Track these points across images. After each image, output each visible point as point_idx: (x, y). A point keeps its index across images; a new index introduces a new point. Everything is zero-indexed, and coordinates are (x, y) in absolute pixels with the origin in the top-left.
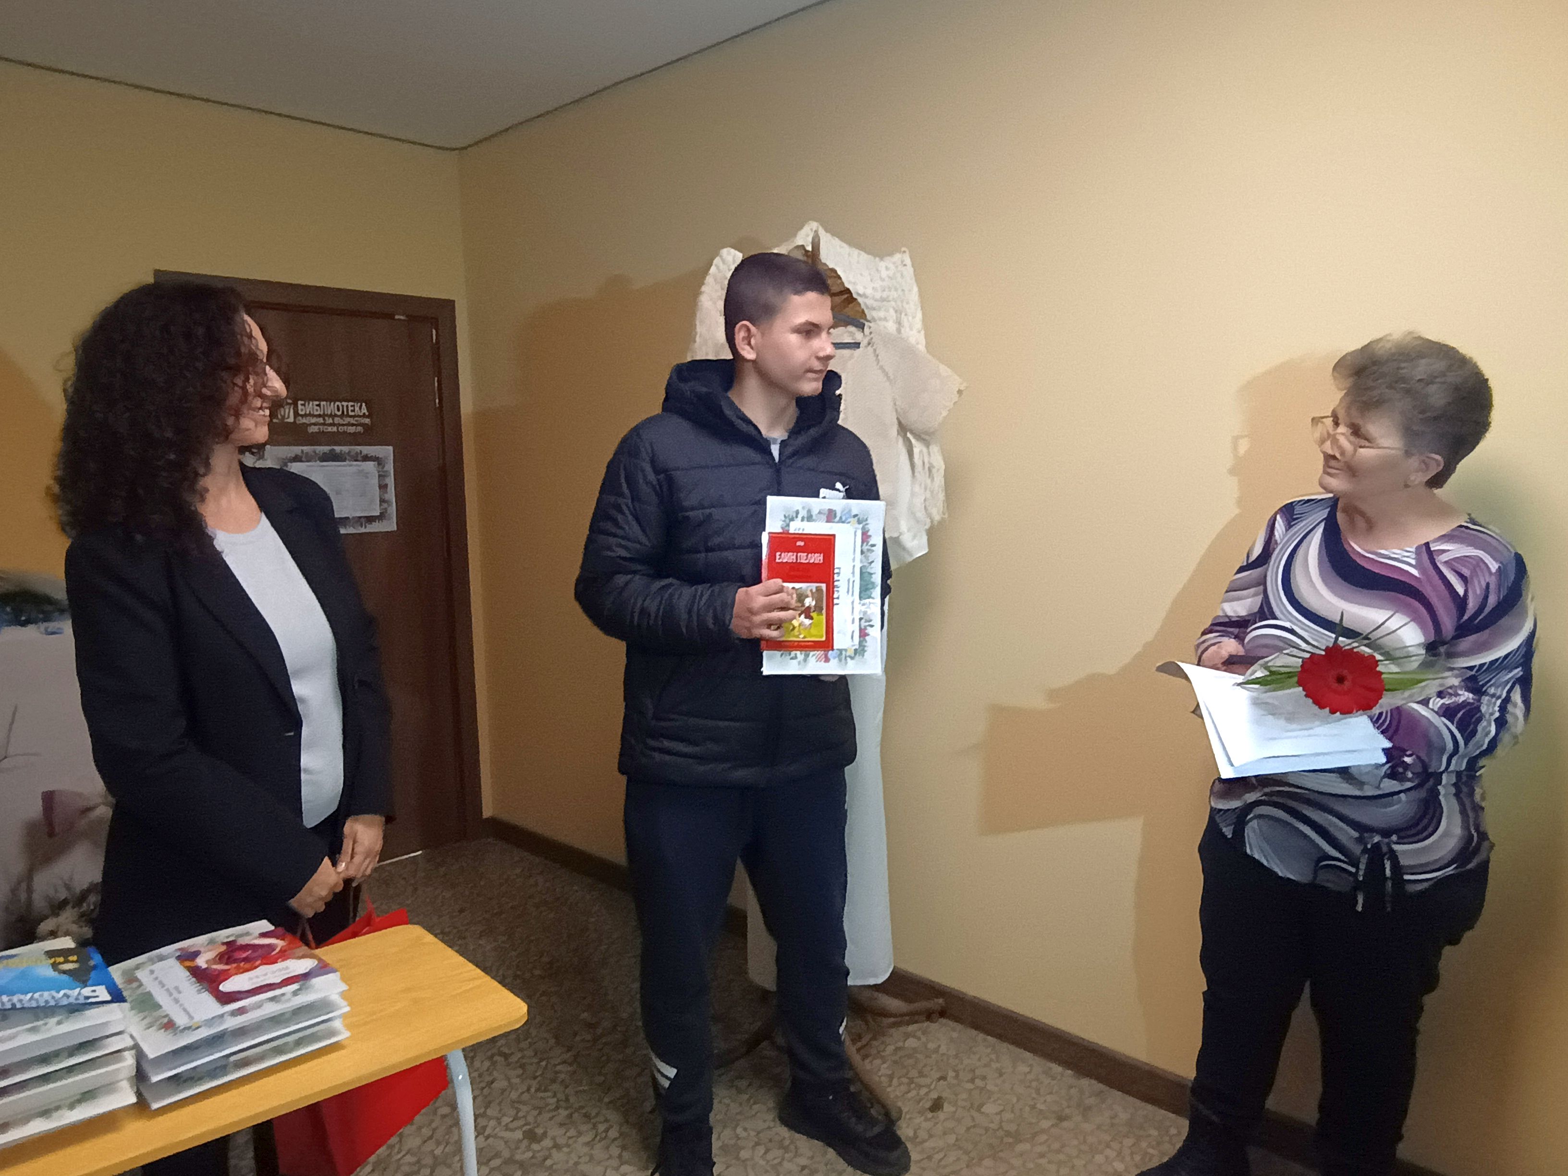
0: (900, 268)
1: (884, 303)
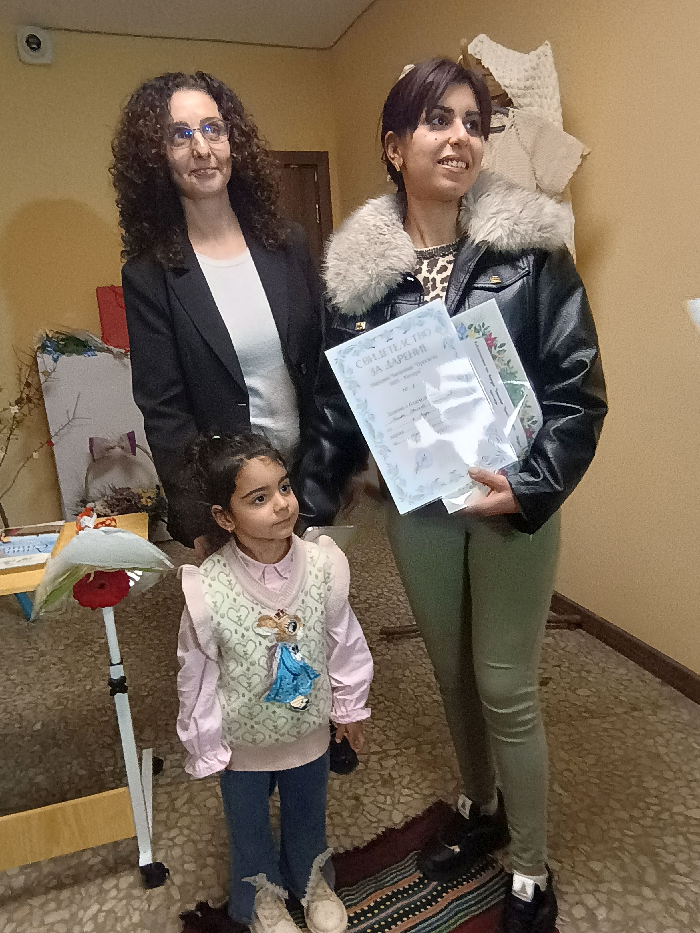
0: (543, 58)
1: (529, 91)
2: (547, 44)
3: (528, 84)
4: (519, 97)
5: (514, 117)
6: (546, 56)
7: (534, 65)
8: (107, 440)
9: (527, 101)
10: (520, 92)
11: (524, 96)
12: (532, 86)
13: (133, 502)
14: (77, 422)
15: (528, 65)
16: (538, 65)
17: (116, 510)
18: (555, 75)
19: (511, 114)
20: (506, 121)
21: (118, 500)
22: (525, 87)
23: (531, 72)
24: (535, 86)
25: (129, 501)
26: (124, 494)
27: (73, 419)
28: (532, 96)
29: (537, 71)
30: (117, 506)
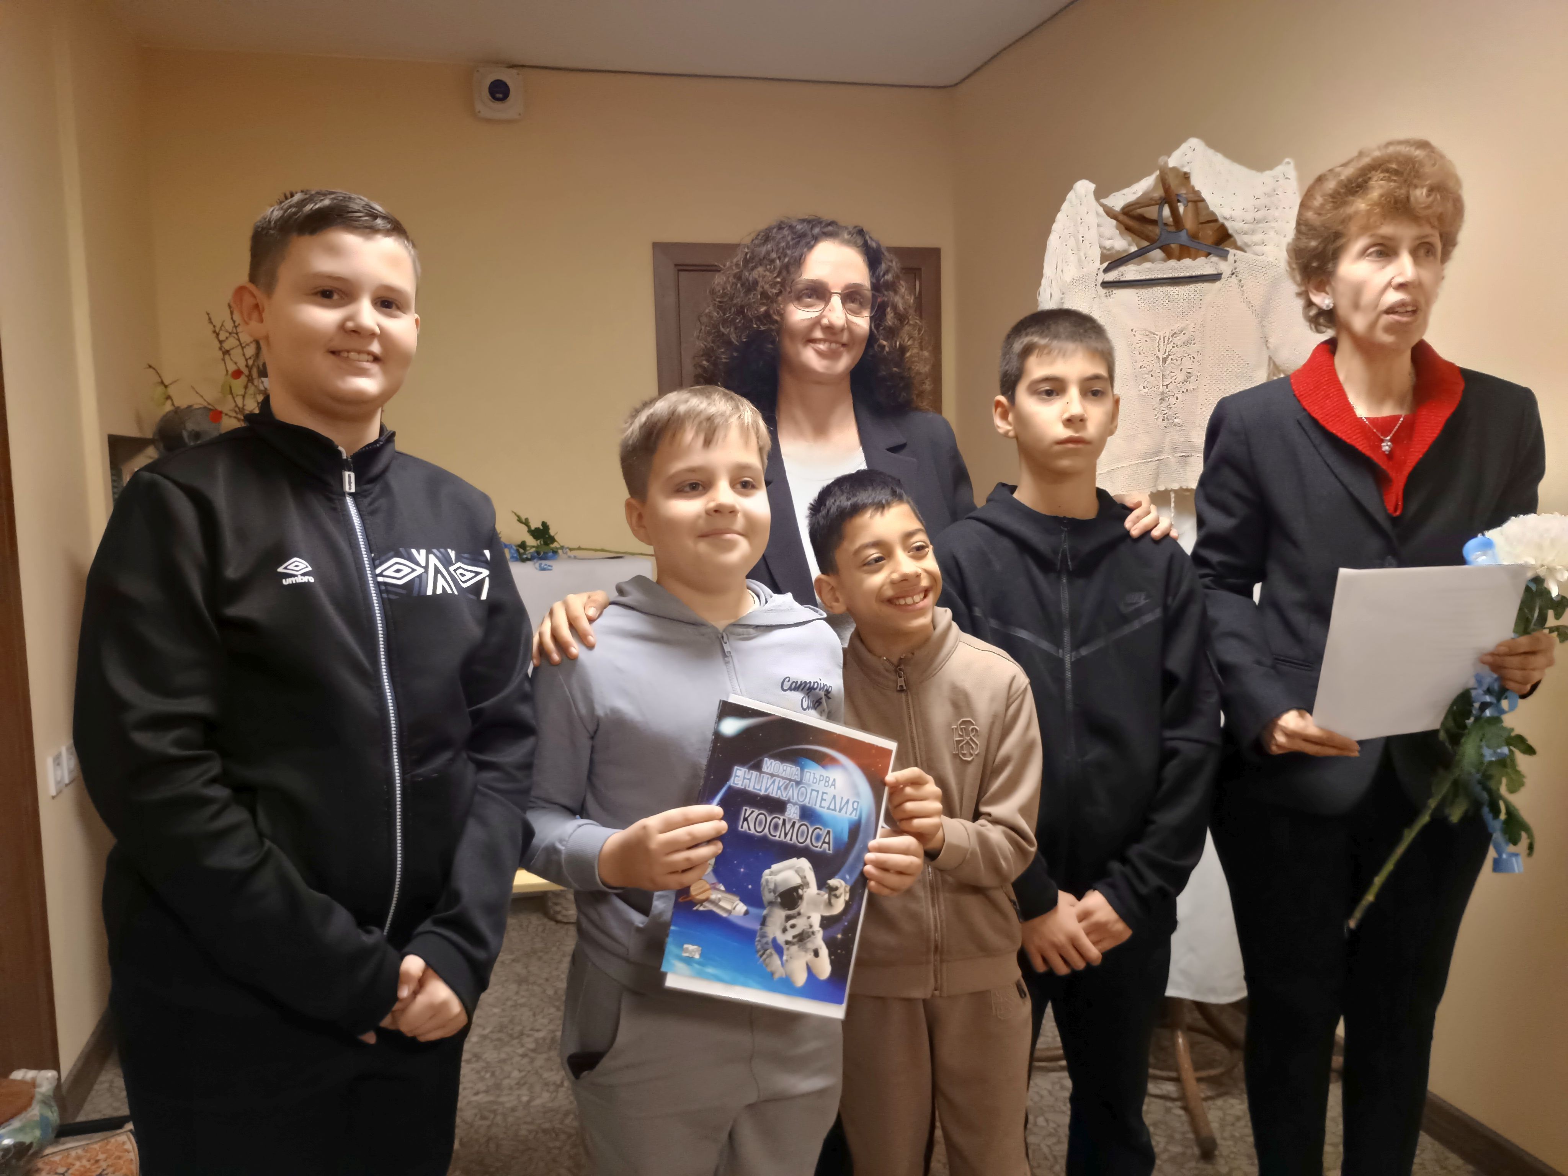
0: (1282, 181)
2: (1288, 163)
3: (1258, 215)
4: (1245, 234)
6: (1287, 178)
7: (1268, 189)
9: (1257, 238)
10: (1245, 227)
12: (1264, 218)
15: (1260, 190)
16: (1275, 190)
19: (1230, 257)
20: (1224, 267)
22: (1254, 219)
23: (1264, 201)
24: (1269, 219)
28: (1264, 232)
29: (1275, 199)
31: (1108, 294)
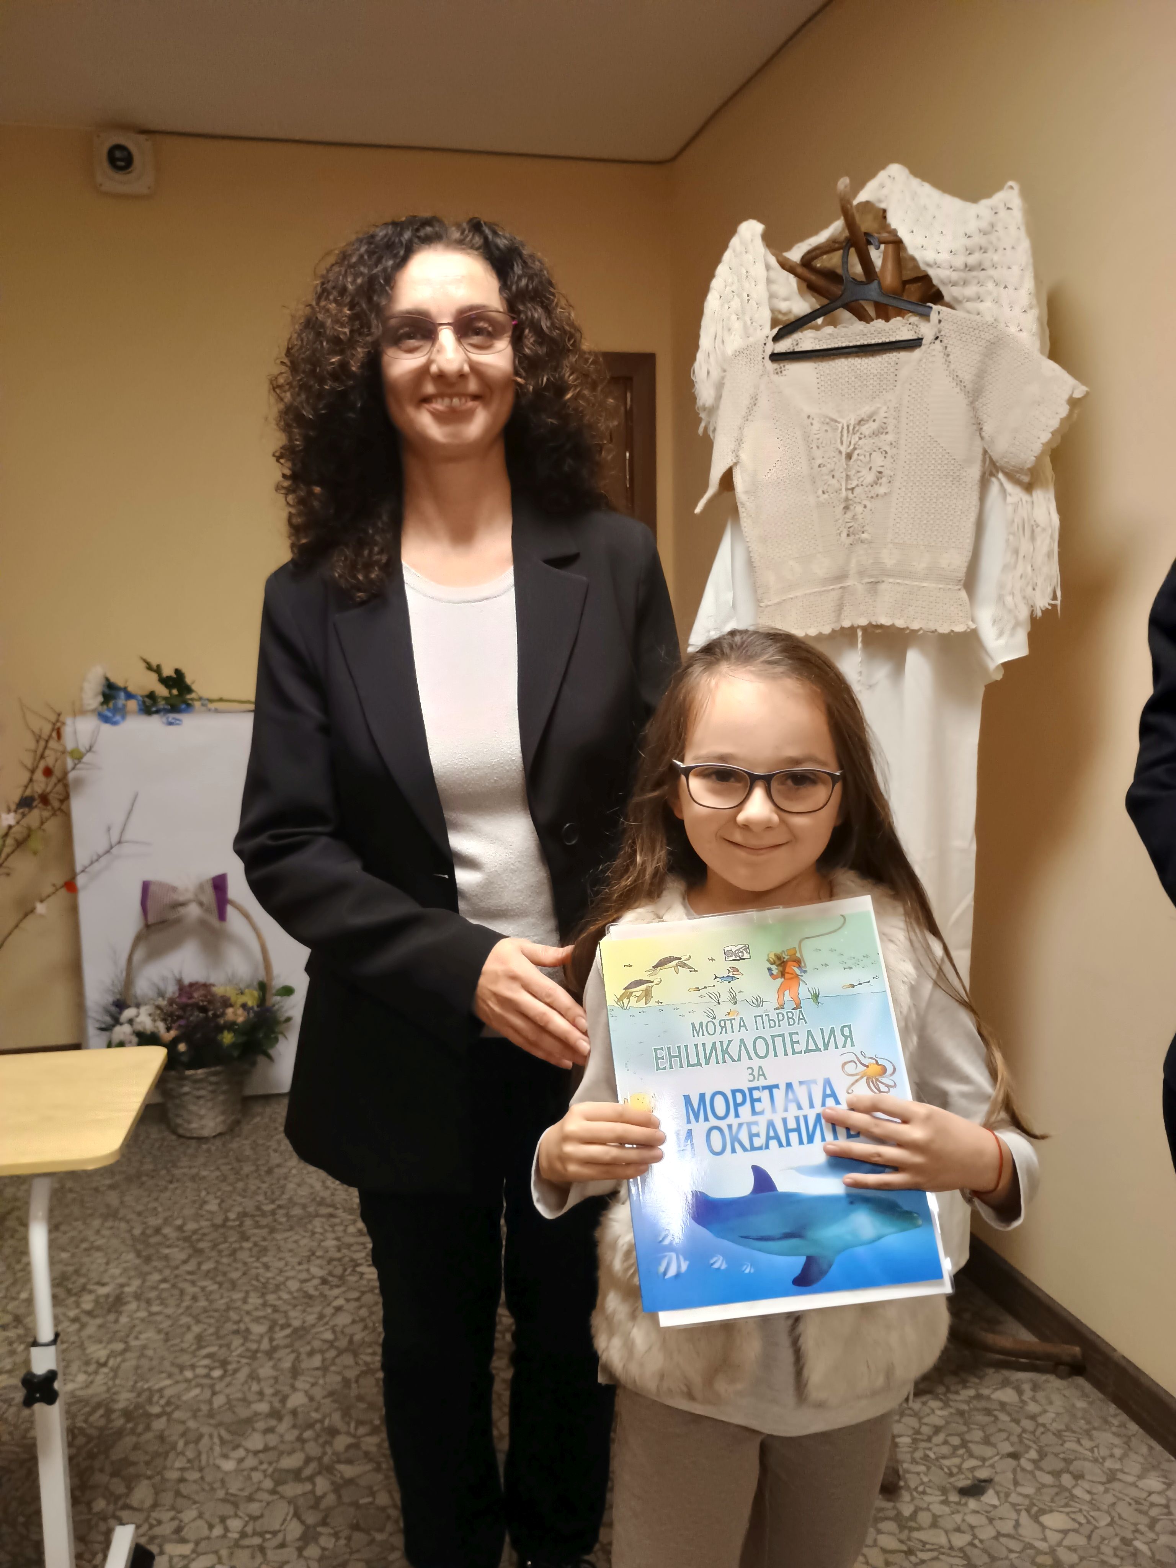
0: (1003, 213)
1: (974, 273)
2: (1011, 187)
3: (972, 260)
4: (954, 285)
5: (940, 321)
6: (1008, 208)
7: (984, 224)
8: (174, 889)
9: (970, 291)
10: (955, 276)
11: (965, 283)
12: (980, 264)
13: (210, 1014)
14: (126, 849)
15: (973, 226)
16: (993, 226)
17: (175, 1025)
18: (1025, 244)
19: (934, 316)
20: (926, 330)
21: (184, 1007)
22: (966, 266)
23: (978, 239)
24: (987, 264)
25: (204, 1010)
26: (196, 995)
27: (119, 842)
28: (980, 284)
29: (993, 237)
30: (180, 1017)
31: (779, 370)
